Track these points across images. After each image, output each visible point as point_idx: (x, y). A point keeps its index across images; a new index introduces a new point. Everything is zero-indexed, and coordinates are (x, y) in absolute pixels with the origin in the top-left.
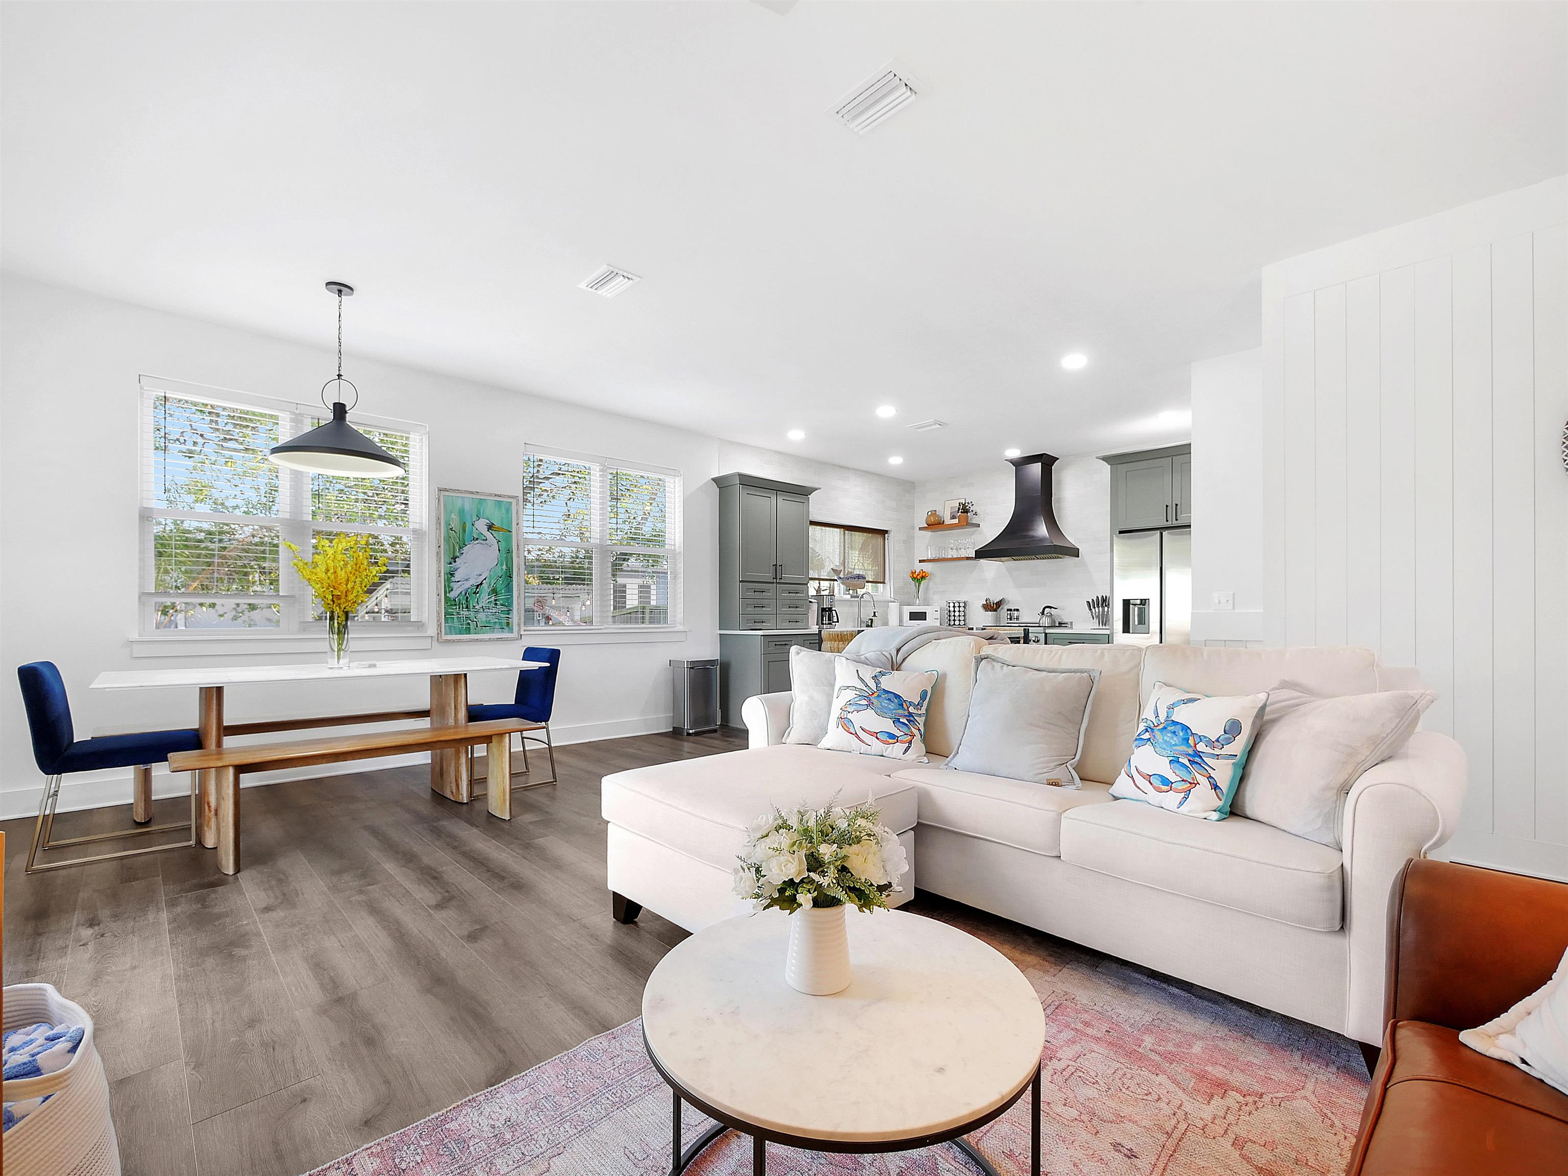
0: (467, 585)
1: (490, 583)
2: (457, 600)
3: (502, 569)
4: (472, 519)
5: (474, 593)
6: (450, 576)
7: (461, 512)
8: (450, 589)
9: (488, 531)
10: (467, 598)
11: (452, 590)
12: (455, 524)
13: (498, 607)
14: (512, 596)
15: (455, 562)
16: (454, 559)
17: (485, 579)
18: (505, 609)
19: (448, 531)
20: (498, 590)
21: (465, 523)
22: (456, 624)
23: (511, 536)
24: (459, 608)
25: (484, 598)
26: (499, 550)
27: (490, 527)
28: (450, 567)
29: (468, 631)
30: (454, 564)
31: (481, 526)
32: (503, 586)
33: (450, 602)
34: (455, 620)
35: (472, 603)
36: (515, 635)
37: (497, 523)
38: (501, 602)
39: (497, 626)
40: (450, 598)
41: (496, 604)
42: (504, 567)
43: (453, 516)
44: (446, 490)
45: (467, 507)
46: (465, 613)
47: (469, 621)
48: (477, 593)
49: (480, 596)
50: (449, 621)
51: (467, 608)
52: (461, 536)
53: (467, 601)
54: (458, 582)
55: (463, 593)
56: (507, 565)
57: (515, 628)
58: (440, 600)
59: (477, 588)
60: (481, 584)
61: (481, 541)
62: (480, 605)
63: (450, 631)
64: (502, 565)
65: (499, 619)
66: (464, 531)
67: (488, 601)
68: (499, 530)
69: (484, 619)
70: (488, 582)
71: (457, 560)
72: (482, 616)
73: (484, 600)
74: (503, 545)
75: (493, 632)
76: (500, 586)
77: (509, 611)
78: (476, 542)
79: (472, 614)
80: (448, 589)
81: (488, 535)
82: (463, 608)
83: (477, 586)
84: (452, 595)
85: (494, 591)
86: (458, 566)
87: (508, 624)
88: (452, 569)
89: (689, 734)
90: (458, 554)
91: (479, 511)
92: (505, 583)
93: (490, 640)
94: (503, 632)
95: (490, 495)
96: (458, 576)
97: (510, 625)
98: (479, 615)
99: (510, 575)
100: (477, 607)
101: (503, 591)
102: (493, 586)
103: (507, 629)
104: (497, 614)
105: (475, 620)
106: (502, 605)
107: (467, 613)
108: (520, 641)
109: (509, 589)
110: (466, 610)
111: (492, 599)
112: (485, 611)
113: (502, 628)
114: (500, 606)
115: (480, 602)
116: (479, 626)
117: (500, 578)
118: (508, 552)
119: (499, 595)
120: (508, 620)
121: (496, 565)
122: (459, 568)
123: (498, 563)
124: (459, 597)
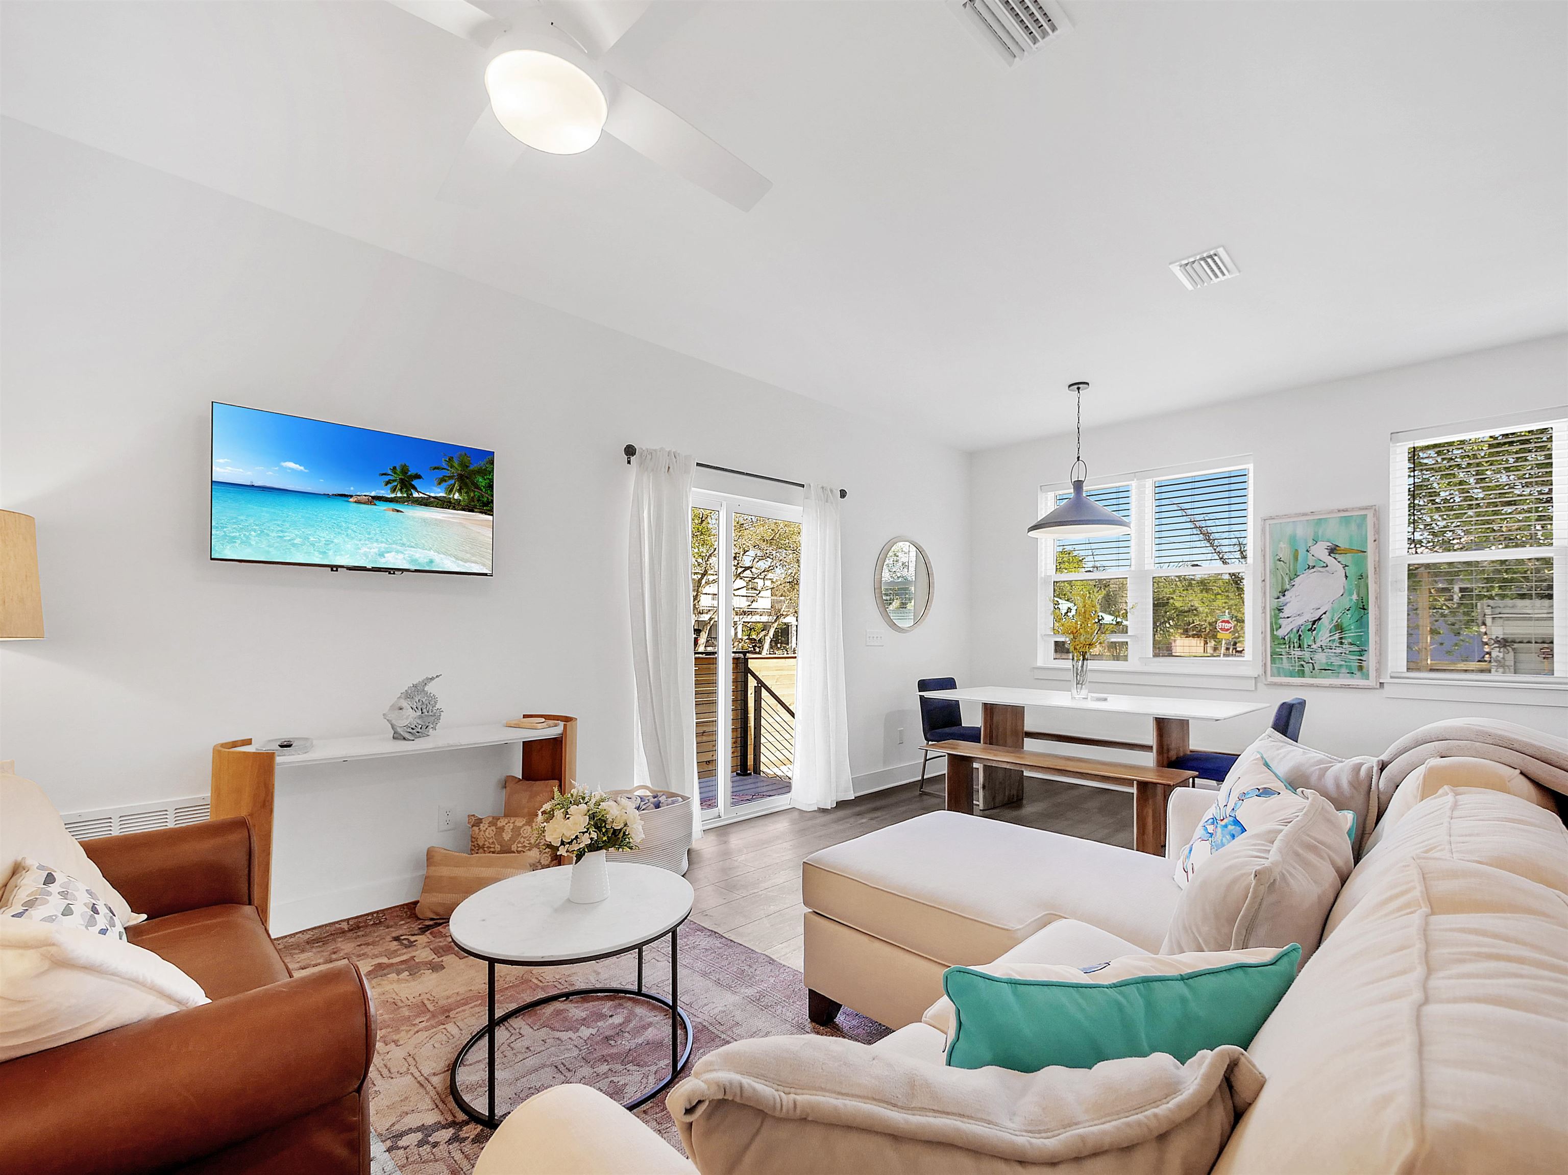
0: (1300, 621)
1: (1333, 617)
2: (1286, 638)
3: (1351, 599)
4: (1306, 543)
5: (1309, 630)
6: (1278, 612)
7: (1293, 540)
8: (1278, 626)
9: (1329, 555)
10: (1300, 636)
11: (1280, 627)
12: (1285, 554)
13: (1344, 646)
14: (1367, 632)
15: (1284, 595)
16: (1283, 593)
17: (1325, 613)
18: (1355, 648)
19: (1275, 563)
20: (1344, 626)
21: (1297, 550)
22: (1286, 664)
24: (1289, 647)
25: (1324, 635)
26: (1346, 577)
27: (1333, 550)
28: (1278, 602)
29: (1301, 673)
30: (1282, 598)
31: (1320, 550)
32: (1352, 621)
33: (1278, 641)
34: (1285, 660)
35: (1307, 640)
36: (1372, 682)
37: (1342, 544)
38: (1350, 640)
39: (1344, 670)
40: (1278, 636)
41: (1341, 643)
42: (1355, 597)
43: (1282, 545)
44: (1272, 518)
45: (1300, 532)
46: (1297, 653)
47: (1303, 663)
48: (1314, 631)
49: (1317, 634)
50: (1277, 662)
51: (1300, 646)
52: (1291, 567)
53: (1299, 639)
54: (1288, 617)
55: (1295, 630)
56: (1358, 595)
57: (1372, 673)
58: (1264, 639)
59: (1313, 624)
60: (1320, 619)
61: (1319, 569)
62: (1319, 644)
63: (1279, 672)
64: (1351, 594)
65: (1346, 662)
66: (1296, 558)
67: (1329, 639)
68: (1345, 552)
69: (1324, 661)
70: (1330, 617)
71: (1286, 593)
72: (1321, 658)
73: (1324, 638)
74: (1351, 571)
75: (1338, 677)
76: (1348, 620)
77: (1362, 652)
78: (1313, 570)
79: (1307, 655)
80: (1275, 626)
81: (1330, 560)
82: (1294, 647)
83: (1314, 623)
84: (1280, 633)
85: (1339, 628)
86: (1287, 601)
87: (1360, 668)
88: (1280, 604)
90: (1288, 587)
91: (1316, 533)
92: (1356, 617)
93: (1331, 687)
94: (1353, 677)
95: (1332, 512)
96: (1287, 612)
97: (1364, 670)
98: (1316, 656)
99: (1364, 606)
100: (1314, 646)
101: (1352, 627)
102: (1337, 622)
103: (1359, 674)
104: (1343, 654)
105: (1311, 661)
106: (1351, 644)
107: (1300, 653)
108: (1380, 691)
109: (1361, 624)
110: (1299, 649)
111: (1337, 637)
112: (1324, 651)
113: (1353, 673)
114: (1347, 646)
115: (1318, 641)
116: (1316, 668)
117: (1347, 610)
118: (1361, 576)
119: (1346, 632)
120: (1361, 663)
121: (1342, 595)
122: (1290, 602)
123: (1344, 592)
124: (1289, 635)
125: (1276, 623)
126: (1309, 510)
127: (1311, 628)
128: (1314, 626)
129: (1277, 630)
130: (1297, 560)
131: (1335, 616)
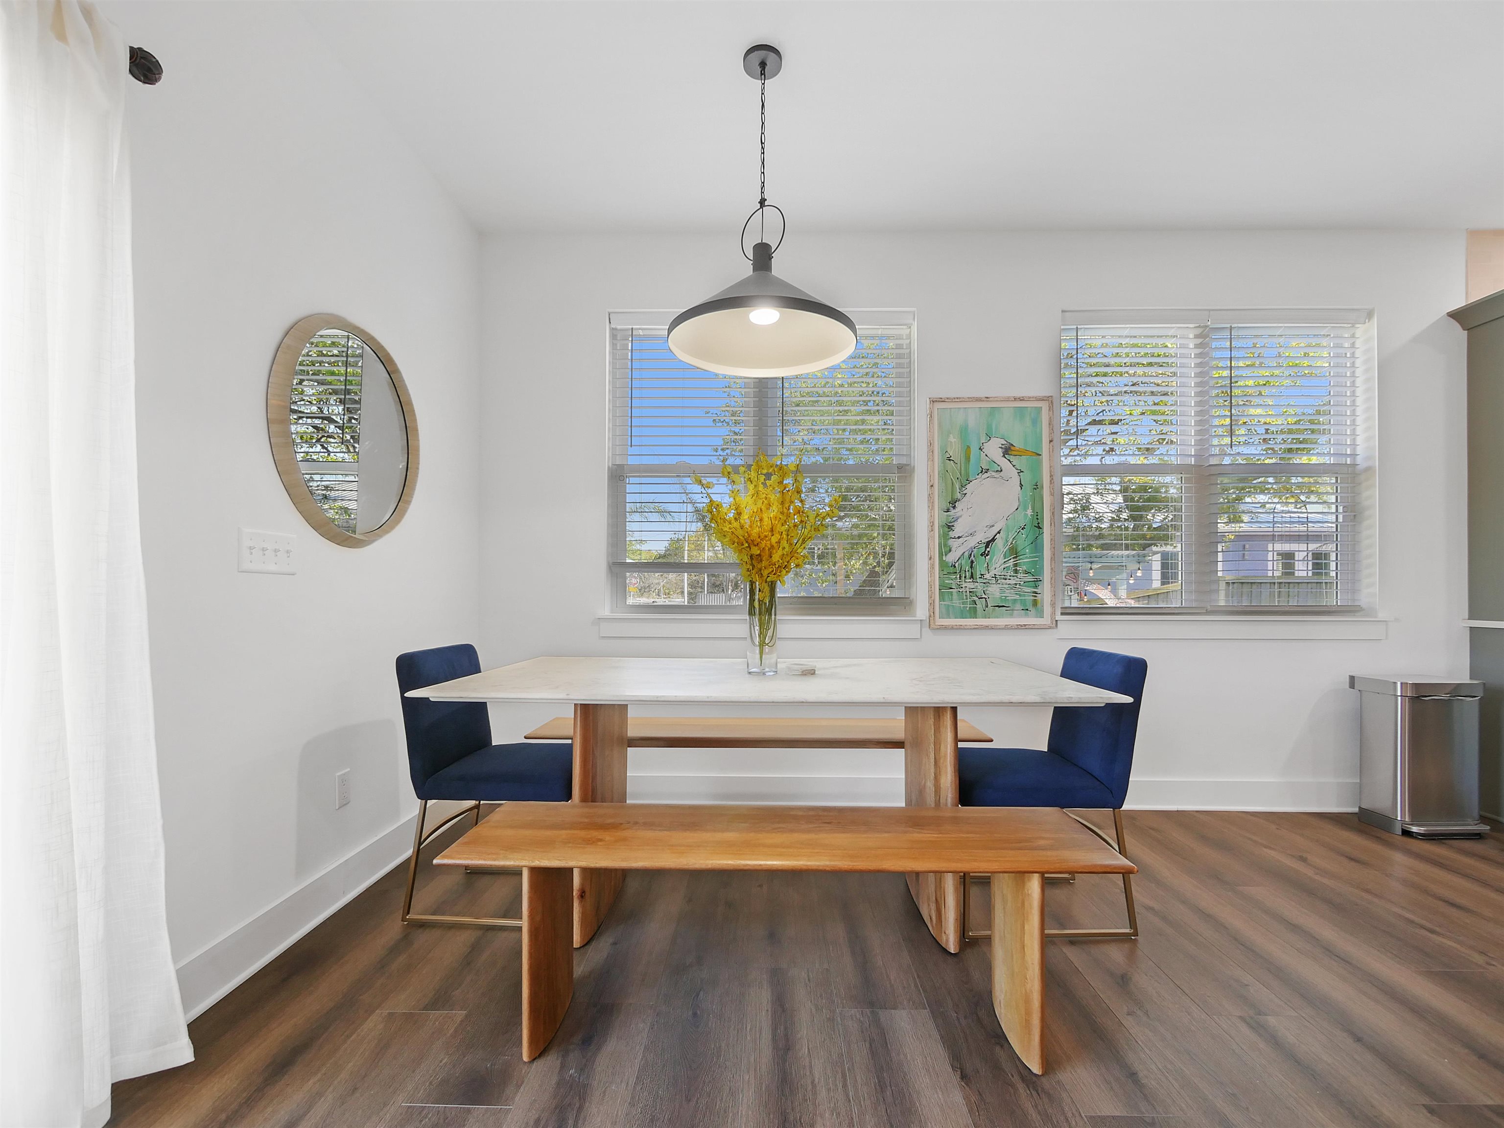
0: (972, 542)
1: (1007, 537)
3: (1026, 515)
4: (979, 439)
5: (982, 555)
6: (947, 529)
7: (964, 432)
8: (948, 549)
9: (1004, 456)
10: (972, 562)
11: (950, 551)
12: (955, 451)
13: (1019, 575)
14: (1041, 557)
15: (954, 507)
16: (953, 503)
17: (999, 532)
18: (1030, 578)
19: (944, 463)
20: (1019, 549)
21: (968, 447)
22: (956, 602)
23: (1040, 463)
24: (960, 577)
25: (998, 561)
26: (1021, 485)
27: (1007, 450)
28: (947, 516)
29: (973, 613)
30: (953, 511)
31: (994, 449)
32: (1027, 543)
33: (948, 569)
34: (955, 596)
35: (980, 569)
36: (1046, 620)
37: (1018, 444)
38: (1025, 568)
39: (1018, 606)
40: (947, 563)
41: (1016, 571)
42: (1029, 512)
43: (952, 439)
44: (942, 400)
45: (972, 423)
46: (969, 585)
47: (975, 598)
48: (987, 555)
49: (991, 559)
50: (946, 598)
51: (972, 577)
52: (963, 469)
53: (971, 567)
54: (959, 538)
55: (967, 554)
56: (1033, 509)
57: (1047, 609)
58: (932, 567)
59: (987, 547)
60: (993, 540)
61: (994, 474)
62: (992, 573)
63: (947, 613)
64: (1025, 509)
65: (1020, 595)
66: (968, 459)
67: (1003, 566)
68: (1021, 453)
69: (998, 594)
70: (1004, 537)
71: (956, 504)
72: (994, 590)
73: (998, 565)
74: (1027, 477)
75: (1011, 615)
76: (1023, 542)
77: (1037, 582)
78: (986, 475)
79: (979, 587)
80: (945, 549)
81: (1004, 463)
82: (965, 577)
83: (988, 544)
84: (951, 558)
85: (1014, 552)
86: (958, 514)
87: (1035, 603)
88: (950, 519)
89: (1406, 833)
90: (959, 496)
91: (989, 427)
92: (1031, 538)
93: (1007, 628)
94: (1028, 616)
95: (1007, 400)
96: (958, 530)
97: (1039, 605)
98: (989, 589)
99: (1038, 523)
100: (987, 576)
101: (1027, 551)
102: (1012, 543)
103: (1033, 610)
104: (1018, 586)
105: (984, 596)
106: (1026, 572)
107: (972, 585)
108: (1055, 630)
109: (1036, 547)
110: (971, 581)
111: (1011, 563)
112: (998, 582)
113: (1027, 610)
114: (1022, 575)
115: (992, 568)
116: (989, 605)
117: (1022, 529)
118: (1035, 487)
119: (1021, 557)
120: (1036, 596)
121: (1017, 509)
122: (961, 516)
123: (1019, 505)
124: (960, 561)
125: (945, 545)
126: (982, 395)
127: (985, 552)
128: (988, 549)
129: (946, 555)
130: (969, 461)
131: (1010, 536)
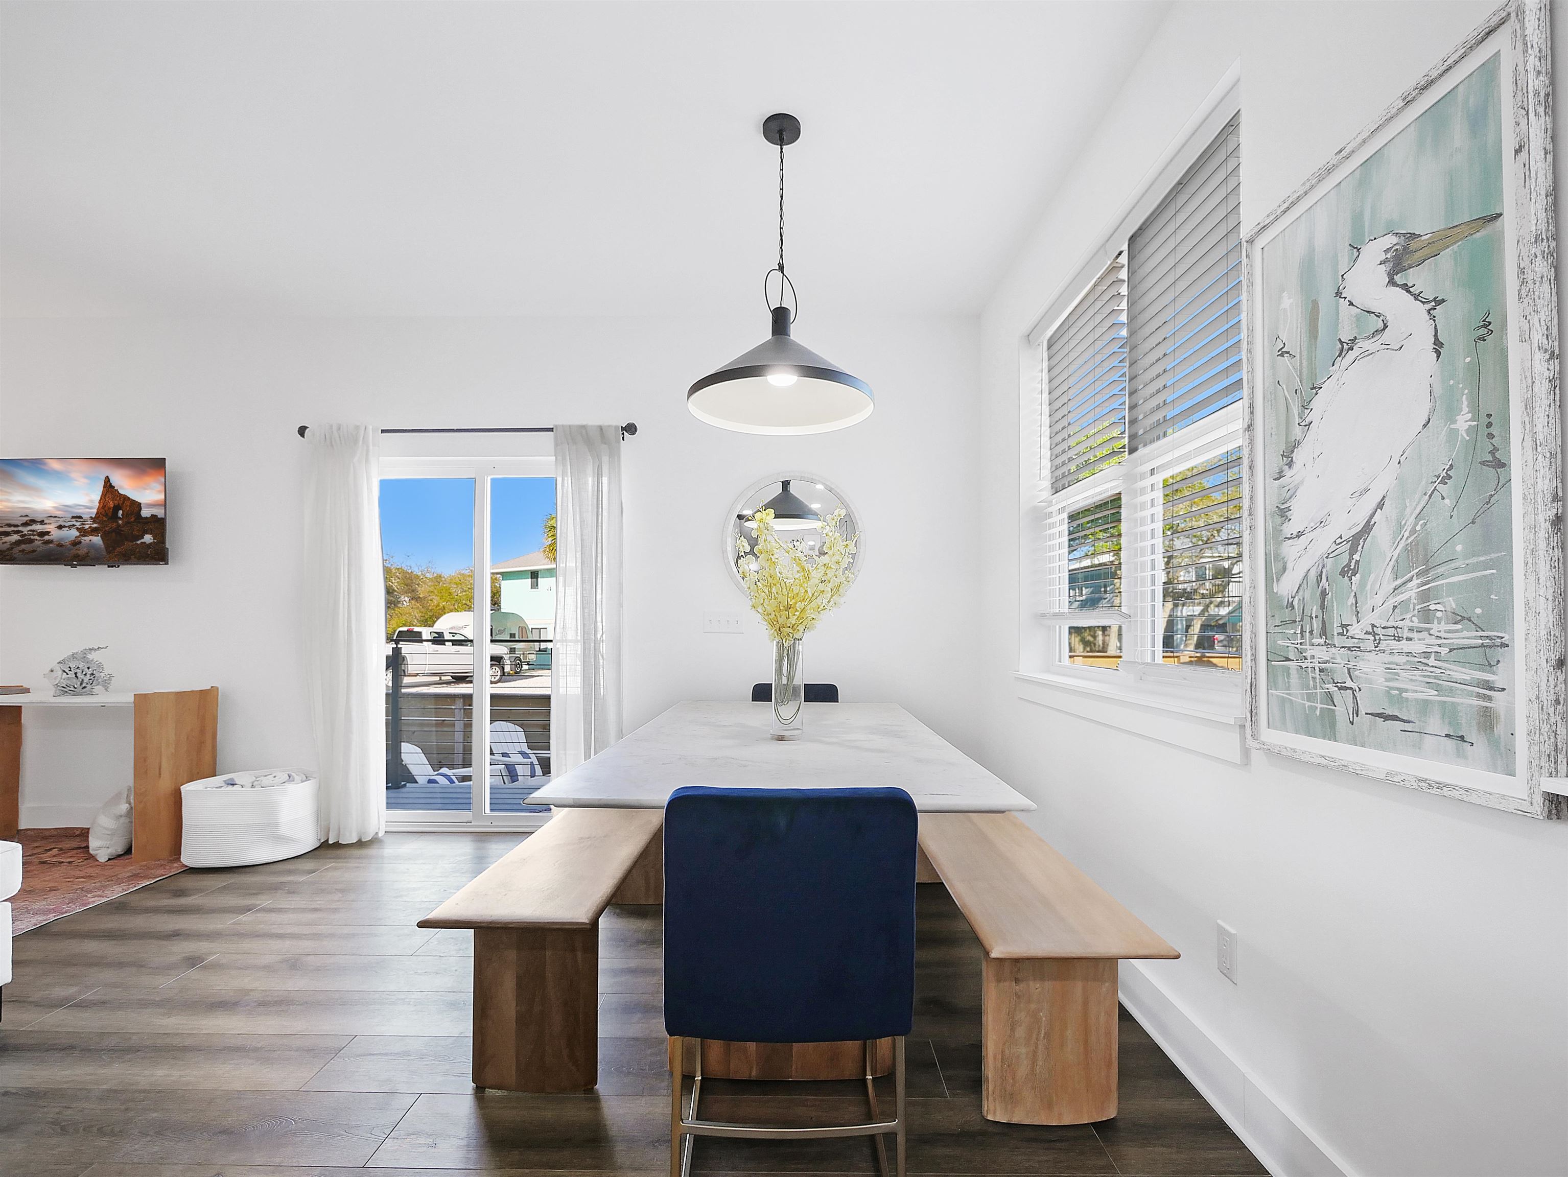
0: (1326, 543)
1: (1403, 517)
2: (1296, 603)
3: (1453, 433)
4: (1336, 266)
5: (1343, 573)
6: (1279, 520)
7: (1308, 272)
8: (1280, 565)
9: (1392, 282)
10: (1324, 594)
11: (1285, 569)
13: (1435, 627)
14: (1505, 566)
15: (1290, 463)
17: (1380, 505)
18: (1467, 636)
19: (1273, 365)
20: (1435, 544)
21: (1316, 304)
22: (1297, 693)
24: (1302, 631)
25: (1380, 587)
26: (1440, 348)
27: (1399, 262)
28: (1280, 487)
29: (1331, 727)
30: (1286, 474)
31: (1367, 276)
33: (1280, 614)
34: (1294, 679)
35: (1340, 613)
38: (1452, 604)
39: (1435, 725)
41: (1427, 615)
42: (1465, 421)
43: (1286, 301)
45: (1320, 240)
46: (1318, 653)
47: (1332, 688)
49: (1363, 585)
50: (1279, 681)
51: (1324, 632)
52: (1305, 365)
53: (1322, 607)
54: (1299, 535)
55: (1313, 575)
56: (1475, 409)
58: (1253, 606)
59: (1353, 551)
60: (1368, 527)
61: (1367, 345)
62: (1365, 624)
63: (1284, 717)
64: (1451, 414)
65: (1438, 688)
66: (1315, 333)
67: (1394, 603)
69: (1381, 682)
70: (1395, 516)
71: (1294, 455)
73: (1379, 599)
75: (1417, 748)
76: (1447, 522)
77: (1487, 652)
78: (1351, 355)
81: (1392, 301)
82: (1311, 632)
83: (1356, 545)
84: (1286, 587)
85: (1420, 555)
86: (1297, 479)
87: (1486, 721)
88: (1284, 493)
90: (1297, 434)
91: (1355, 223)
94: (1466, 757)
96: (1298, 514)
97: (1500, 730)
98: (1361, 665)
99: (1492, 451)
100: (1356, 630)
101: (1459, 548)
102: (1413, 531)
103: (1480, 748)
104: (1432, 661)
105: (1349, 684)
106: (1459, 618)
107: (1321, 653)
109: (1487, 531)
110: (1322, 641)
111: (1411, 592)
112: (1381, 647)
113: (1464, 740)
114: (1444, 626)
115: (1365, 608)
116: (1362, 711)
117: (1443, 482)
118: (1483, 331)
119: (1440, 570)
120: (1490, 699)
121: (1425, 426)
122: (1302, 482)
123: (1433, 410)
124: (1301, 593)
125: (1277, 556)
127: (1348, 565)
128: (1356, 557)
129: (1278, 580)
130: (1316, 338)
131: (1408, 510)
